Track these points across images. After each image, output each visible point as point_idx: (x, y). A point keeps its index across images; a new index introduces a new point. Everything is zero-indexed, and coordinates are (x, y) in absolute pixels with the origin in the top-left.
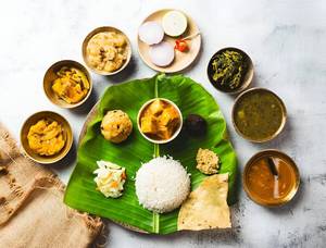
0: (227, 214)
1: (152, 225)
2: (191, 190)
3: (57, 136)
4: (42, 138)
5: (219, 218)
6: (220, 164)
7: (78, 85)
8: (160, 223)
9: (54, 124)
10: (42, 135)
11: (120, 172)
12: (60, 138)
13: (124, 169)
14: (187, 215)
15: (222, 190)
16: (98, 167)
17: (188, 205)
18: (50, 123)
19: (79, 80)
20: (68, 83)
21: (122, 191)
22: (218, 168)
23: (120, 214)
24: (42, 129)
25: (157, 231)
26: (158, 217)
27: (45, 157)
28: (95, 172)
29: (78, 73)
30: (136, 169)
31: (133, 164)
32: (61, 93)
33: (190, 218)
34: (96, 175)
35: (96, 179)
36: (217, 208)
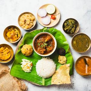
0: (69, 79)
1: (42, 82)
2: (56, 70)
3: (8, 53)
4: (2, 54)
5: (66, 80)
6: (67, 61)
7: (16, 35)
8: (45, 81)
9: (7, 48)
10: (2, 53)
11: (30, 63)
12: (9, 53)
13: (32, 62)
14: (54, 79)
15: (67, 70)
16: (22, 61)
17: (55, 75)
18: (5, 48)
19: (17, 33)
20: (13, 34)
21: (31, 70)
22: (66, 62)
23: (30, 78)
24: (2, 50)
25: (44, 85)
26: (44, 79)
27: (3, 60)
28: (21, 63)
29: (17, 31)
30: (36, 62)
31: (35, 60)
32: (9, 37)
33: (56, 80)
34: (22, 64)
35: (22, 66)
36: (66, 76)
